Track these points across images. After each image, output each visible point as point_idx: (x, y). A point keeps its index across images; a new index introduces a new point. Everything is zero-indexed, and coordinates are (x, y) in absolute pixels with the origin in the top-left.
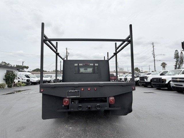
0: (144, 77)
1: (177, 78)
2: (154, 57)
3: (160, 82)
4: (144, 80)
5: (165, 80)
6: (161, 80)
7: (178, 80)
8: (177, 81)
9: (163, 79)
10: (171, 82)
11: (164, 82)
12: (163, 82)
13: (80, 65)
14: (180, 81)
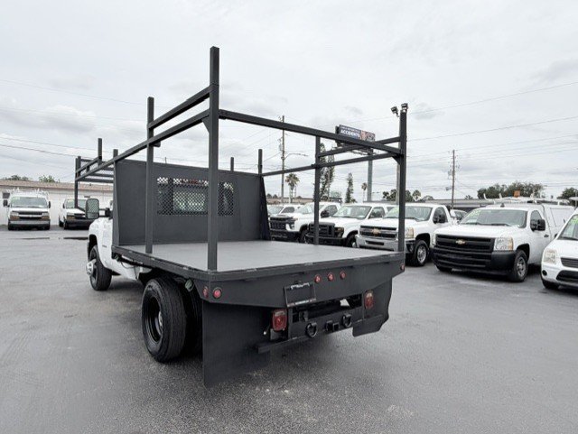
0: (284, 219)
1: (373, 228)
2: (283, 159)
3: (330, 233)
4: (285, 228)
5: (342, 231)
6: (333, 230)
7: (376, 231)
8: (372, 235)
9: (337, 229)
10: (358, 236)
11: (339, 235)
12: (336, 234)
13: (177, 181)
14: (379, 235)
